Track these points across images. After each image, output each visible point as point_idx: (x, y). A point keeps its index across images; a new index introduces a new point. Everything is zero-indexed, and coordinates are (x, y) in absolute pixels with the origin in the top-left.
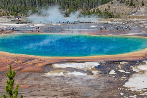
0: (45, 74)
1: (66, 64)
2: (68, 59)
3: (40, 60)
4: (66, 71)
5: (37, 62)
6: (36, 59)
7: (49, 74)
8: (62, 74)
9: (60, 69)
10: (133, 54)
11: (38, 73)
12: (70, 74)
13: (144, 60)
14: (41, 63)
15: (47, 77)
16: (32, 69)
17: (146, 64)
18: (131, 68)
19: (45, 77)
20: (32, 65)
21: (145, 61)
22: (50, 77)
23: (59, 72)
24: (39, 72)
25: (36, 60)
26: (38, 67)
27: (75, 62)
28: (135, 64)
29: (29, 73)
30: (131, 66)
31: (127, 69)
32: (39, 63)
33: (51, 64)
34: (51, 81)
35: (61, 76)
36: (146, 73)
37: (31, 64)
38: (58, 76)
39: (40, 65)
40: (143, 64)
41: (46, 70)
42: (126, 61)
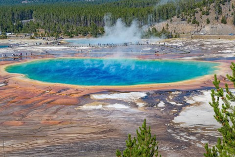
0: (80, 107)
1: (107, 94)
2: (110, 88)
3: (77, 90)
4: (106, 103)
5: (73, 92)
6: (72, 88)
7: (85, 107)
8: (100, 106)
9: (100, 100)
10: (189, 82)
11: (72, 106)
12: (110, 106)
13: (201, 89)
14: (77, 93)
15: (82, 111)
16: (65, 100)
17: (203, 94)
18: (185, 99)
19: (79, 111)
20: (66, 97)
21: (202, 91)
22: (86, 110)
23: (97, 105)
24: (74, 105)
25: (72, 90)
26: (74, 98)
27: (118, 92)
28: (190, 94)
29: (61, 106)
30: (185, 97)
31: (179, 100)
32: (75, 93)
33: (88, 95)
34: (86, 116)
35: (99, 110)
36: (201, 105)
37: (65, 94)
38: (95, 110)
39: (76, 96)
40: (199, 94)
41: (83, 101)
42: (179, 91)
